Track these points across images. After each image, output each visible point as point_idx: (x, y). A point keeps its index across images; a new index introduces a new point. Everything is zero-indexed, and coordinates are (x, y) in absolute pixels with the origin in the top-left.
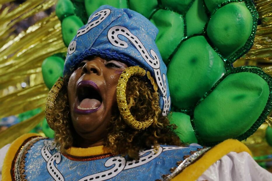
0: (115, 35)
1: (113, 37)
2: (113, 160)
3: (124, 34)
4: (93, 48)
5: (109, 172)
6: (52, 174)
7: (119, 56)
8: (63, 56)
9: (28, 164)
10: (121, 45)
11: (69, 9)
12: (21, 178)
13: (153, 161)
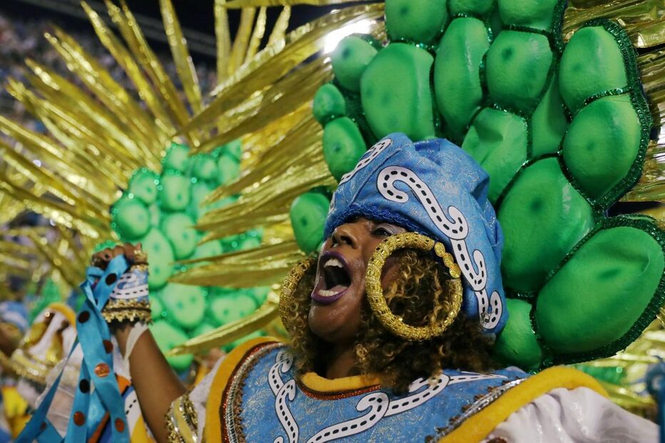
0: (389, 182)
1: (385, 185)
2: (370, 400)
3: (406, 180)
4: (355, 203)
5: (361, 420)
6: (282, 418)
7: (393, 216)
8: (328, 191)
9: (247, 397)
10: (398, 197)
11: (336, 105)
12: (235, 423)
13: (430, 401)
